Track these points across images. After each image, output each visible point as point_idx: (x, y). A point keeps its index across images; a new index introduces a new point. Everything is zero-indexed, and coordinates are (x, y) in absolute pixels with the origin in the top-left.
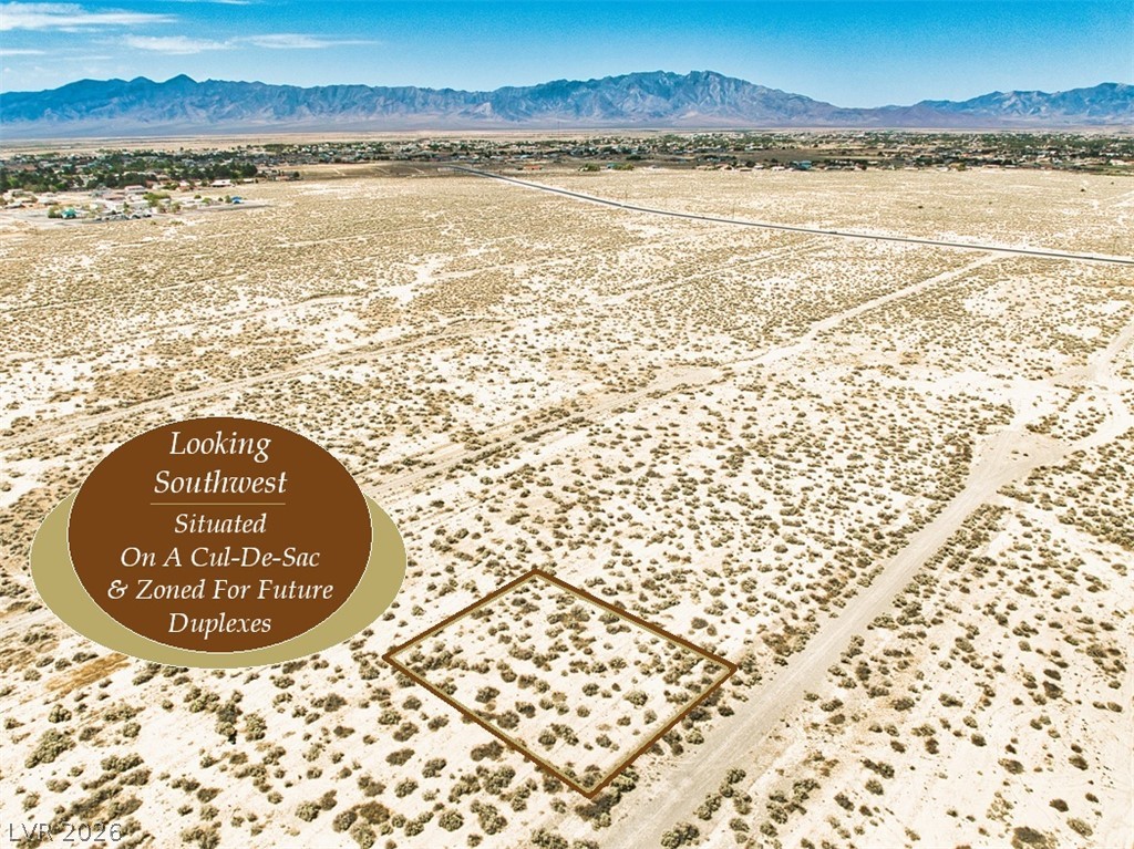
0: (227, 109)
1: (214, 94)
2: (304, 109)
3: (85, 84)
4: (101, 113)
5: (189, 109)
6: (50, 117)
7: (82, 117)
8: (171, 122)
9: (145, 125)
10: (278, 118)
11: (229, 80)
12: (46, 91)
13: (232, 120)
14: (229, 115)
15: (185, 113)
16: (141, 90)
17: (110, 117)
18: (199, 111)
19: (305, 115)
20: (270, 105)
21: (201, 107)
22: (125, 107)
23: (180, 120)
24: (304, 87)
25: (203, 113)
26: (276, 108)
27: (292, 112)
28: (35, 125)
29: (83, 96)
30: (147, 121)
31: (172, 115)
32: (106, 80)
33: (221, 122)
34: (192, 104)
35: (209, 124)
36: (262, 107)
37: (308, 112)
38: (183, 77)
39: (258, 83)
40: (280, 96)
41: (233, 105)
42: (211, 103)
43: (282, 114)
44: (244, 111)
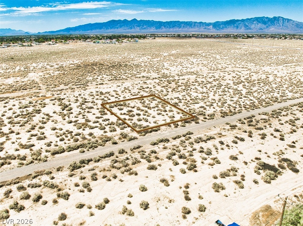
0: (144, 27)
1: (141, 24)
2: (163, 27)
3: (113, 21)
4: (115, 28)
5: (135, 27)
6: (104, 29)
7: (111, 29)
8: (131, 30)
9: (125, 31)
10: (156, 29)
12: (104, 23)
13: (145, 30)
14: (144, 28)
15: (134, 28)
16: (125, 23)
17: (117, 29)
18: (138, 27)
19: (163, 29)
21: (138, 26)
22: (121, 27)
23: (133, 30)
24: (164, 21)
25: (138, 28)
26: (156, 27)
27: (160, 28)
28: (100, 30)
29: (113, 24)
30: (125, 30)
31: (131, 28)
32: (117, 20)
33: (143, 30)
34: (136, 26)
35: (139, 31)
36: (153, 26)
37: (164, 28)
38: (135, 19)
39: (152, 20)
40: (157, 24)
41: (146, 26)
42: (141, 26)
43: (158, 28)
44: (148, 28)
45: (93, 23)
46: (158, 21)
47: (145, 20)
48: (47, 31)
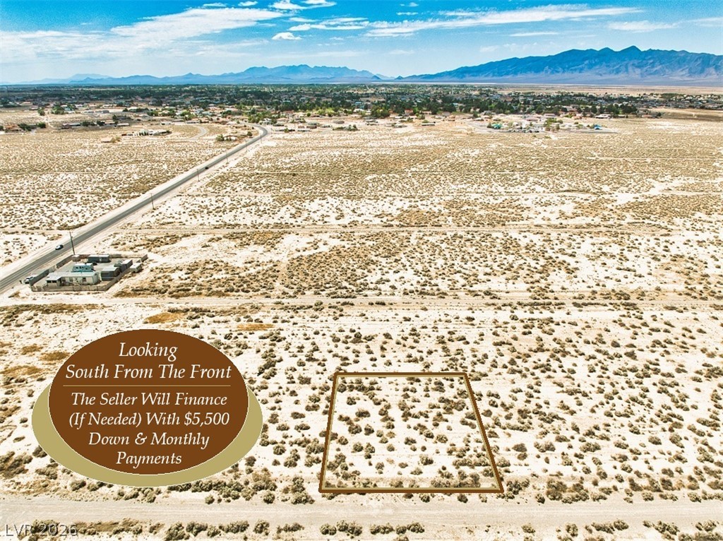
0: (655, 69)
1: (650, 59)
2: (712, 70)
3: (574, 53)
4: (575, 70)
5: (630, 69)
6: (546, 72)
7: (564, 72)
8: (616, 76)
9: (599, 78)
10: (690, 76)
11: (663, 49)
12: (549, 56)
13: (657, 76)
14: (656, 72)
15: (627, 71)
16: (604, 57)
17: (580, 72)
18: (636, 69)
19: (711, 74)
20: (687, 66)
21: (638, 67)
22: (591, 66)
23: (622, 75)
24: (716, 54)
25: (638, 71)
26: (690, 69)
27: (702, 71)
28: (537, 75)
29: (571, 60)
30: (601, 75)
31: (618, 72)
32: (585, 49)
33: (649, 77)
34: (633, 65)
35: (640, 78)
36: (680, 67)
37: (714, 72)
38: (634, 48)
39: (683, 51)
40: (696, 60)
41: (660, 66)
42: (646, 65)
43: (694, 73)
44: (667, 70)
45: (523, 57)
46: (699, 52)
47: (660, 49)
48: (417, 75)
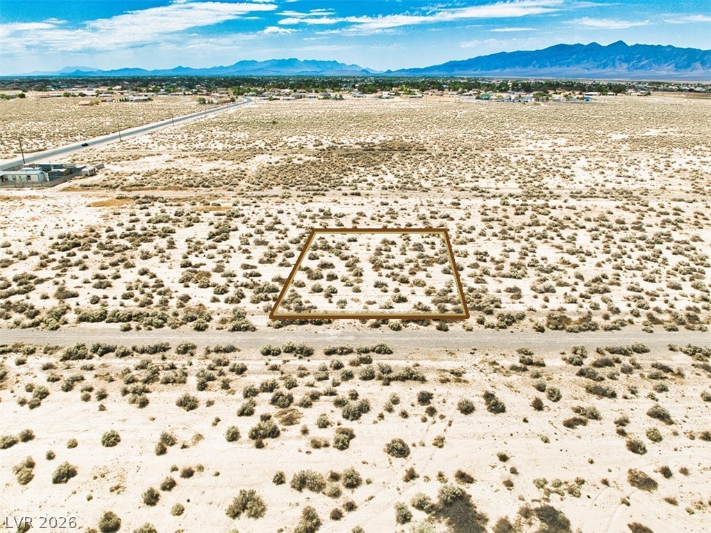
0: (642, 63)
1: (637, 54)
2: (698, 65)
3: (562, 48)
4: (563, 64)
5: (617, 63)
6: (534, 66)
7: (551, 66)
8: (604, 71)
9: (587, 72)
10: (677, 70)
11: (650, 44)
12: (537, 50)
13: (643, 70)
14: (643, 67)
15: (614, 65)
16: (592, 51)
17: (568, 67)
18: (623, 64)
19: (697, 69)
20: (673, 61)
21: (625, 62)
22: (578, 62)
23: (610, 70)
24: (702, 49)
25: (625, 65)
26: (676, 64)
27: (688, 66)
28: (525, 70)
29: (560, 53)
30: (588, 69)
31: (605, 66)
32: (573, 44)
33: (635, 71)
34: (620, 59)
35: (627, 72)
36: (667, 63)
37: (700, 67)
38: (621, 43)
39: (670, 46)
40: (683, 55)
41: (647, 61)
42: (633, 59)
43: (680, 68)
44: (653, 65)
45: (511, 51)
46: (686, 47)
47: (647, 44)
48: (406, 68)
